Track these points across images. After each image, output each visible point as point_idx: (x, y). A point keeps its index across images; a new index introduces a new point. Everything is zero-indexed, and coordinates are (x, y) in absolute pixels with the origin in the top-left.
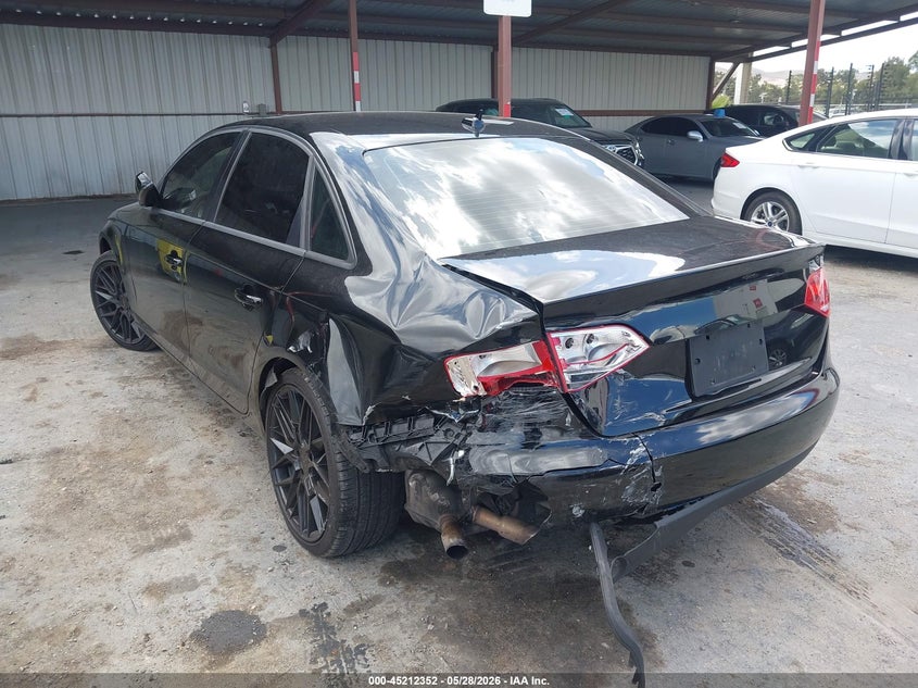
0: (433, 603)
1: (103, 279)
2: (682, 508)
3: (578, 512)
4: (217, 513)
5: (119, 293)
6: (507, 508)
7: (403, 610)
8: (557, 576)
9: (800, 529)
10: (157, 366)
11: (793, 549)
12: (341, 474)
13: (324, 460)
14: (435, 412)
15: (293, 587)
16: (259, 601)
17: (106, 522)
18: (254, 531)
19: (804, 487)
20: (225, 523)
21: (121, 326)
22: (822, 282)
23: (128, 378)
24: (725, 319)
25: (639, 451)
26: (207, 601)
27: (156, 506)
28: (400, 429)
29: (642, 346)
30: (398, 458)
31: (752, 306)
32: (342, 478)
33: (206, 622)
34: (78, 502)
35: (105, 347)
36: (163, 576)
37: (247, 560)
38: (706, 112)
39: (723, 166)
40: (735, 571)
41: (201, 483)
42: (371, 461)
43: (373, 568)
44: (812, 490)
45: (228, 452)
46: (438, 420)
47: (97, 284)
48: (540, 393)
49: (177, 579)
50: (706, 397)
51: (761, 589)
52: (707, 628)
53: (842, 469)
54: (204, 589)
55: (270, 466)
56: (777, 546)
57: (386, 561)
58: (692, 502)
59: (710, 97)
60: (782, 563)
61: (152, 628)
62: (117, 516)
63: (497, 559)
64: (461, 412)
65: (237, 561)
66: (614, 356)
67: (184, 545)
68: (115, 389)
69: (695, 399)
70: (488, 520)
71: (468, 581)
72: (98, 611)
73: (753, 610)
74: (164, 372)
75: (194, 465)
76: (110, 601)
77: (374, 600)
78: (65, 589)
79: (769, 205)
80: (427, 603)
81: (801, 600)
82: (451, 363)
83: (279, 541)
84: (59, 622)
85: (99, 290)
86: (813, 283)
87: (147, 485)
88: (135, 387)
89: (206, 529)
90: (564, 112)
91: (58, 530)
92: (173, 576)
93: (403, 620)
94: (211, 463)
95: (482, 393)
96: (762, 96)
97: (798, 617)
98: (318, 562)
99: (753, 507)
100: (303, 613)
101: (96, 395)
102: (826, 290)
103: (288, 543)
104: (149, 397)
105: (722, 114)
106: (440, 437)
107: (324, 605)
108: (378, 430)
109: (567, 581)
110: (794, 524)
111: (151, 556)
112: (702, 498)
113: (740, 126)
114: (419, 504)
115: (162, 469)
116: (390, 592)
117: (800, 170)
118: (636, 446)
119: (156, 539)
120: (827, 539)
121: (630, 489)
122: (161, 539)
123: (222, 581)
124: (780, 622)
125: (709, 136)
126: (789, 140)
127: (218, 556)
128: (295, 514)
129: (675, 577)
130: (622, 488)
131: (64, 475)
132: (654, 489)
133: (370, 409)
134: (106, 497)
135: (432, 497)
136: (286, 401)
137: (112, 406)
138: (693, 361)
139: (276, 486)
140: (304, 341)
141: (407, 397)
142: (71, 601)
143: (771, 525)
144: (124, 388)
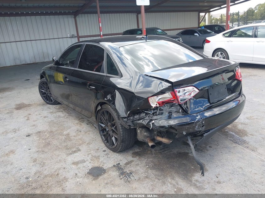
0: (147, 161)
1: (42, 86)
2: (209, 131)
3: (184, 133)
4: (86, 144)
5: (47, 90)
6: (164, 135)
7: (139, 163)
8: (177, 152)
9: (238, 137)
10: (59, 108)
11: (237, 141)
12: (121, 130)
13: (116, 127)
14: (146, 112)
15: (110, 160)
16: (102, 164)
17: (57, 148)
18: (97, 148)
19: (238, 126)
20: (88, 146)
21: (48, 98)
22: (239, 72)
23: (52, 112)
24: (215, 84)
25: (199, 117)
26: (89, 165)
27: (69, 144)
28: (137, 117)
29: (197, 91)
30: (137, 124)
31: (222, 80)
32: (121, 131)
33: (90, 170)
34: (49, 144)
35: (44, 104)
36: (76, 160)
37: (96, 155)
38: (198, 28)
39: (206, 43)
40: (223, 148)
41: (79, 137)
42: (129, 126)
43: (129, 154)
44: (240, 127)
45: (84, 129)
46: (146, 114)
47: (40, 87)
48: (173, 105)
49: (80, 160)
50: (213, 103)
51: (230, 151)
52: (217, 162)
53: (247, 121)
54: (87, 162)
55: (99, 130)
56: (233, 141)
57: (132, 152)
58: (212, 129)
59: (199, 23)
60: (234, 145)
61: (77, 172)
62: (60, 147)
63: (161, 149)
64: (152, 111)
65: (94, 155)
66: (190, 94)
67: (79, 152)
68: (50, 115)
69: (211, 104)
70: (159, 139)
71: (154, 155)
72: (62, 169)
73: (228, 156)
74: (62, 110)
75: (77, 133)
76: (64, 167)
77: (132, 161)
78: (51, 165)
79: (220, 53)
80: (146, 161)
81: (240, 153)
82: (150, 99)
83: (104, 149)
84: (53, 173)
85: (41, 89)
86: (237, 73)
87: (66, 139)
88: (55, 114)
89: (84, 148)
90: (159, 31)
91: (46, 151)
92: (79, 160)
93: (140, 165)
94: (81, 132)
95: (158, 106)
96: (213, 21)
97: (240, 157)
98: (115, 153)
99: (225, 132)
100: (114, 166)
101: (45, 117)
102: (240, 74)
103: (106, 150)
104: (59, 117)
105: (203, 28)
106: (147, 118)
107: (119, 164)
108: (131, 118)
109: (180, 153)
110: (237, 136)
111: (72, 156)
112: (214, 128)
113: (209, 31)
114: (141, 136)
115: (68, 134)
116: (135, 159)
117: (227, 42)
118: (198, 116)
119: (72, 151)
120: (245, 138)
121: (197, 127)
122: (73, 151)
123: (91, 160)
124: (236, 159)
125: (200, 34)
126: (224, 34)
127: (89, 154)
128: (108, 142)
129: (207, 150)
130: (195, 127)
131: (43, 138)
132: (203, 127)
133: (129, 112)
134: (55, 142)
135: (145, 134)
136: (103, 113)
137: (50, 120)
138: (209, 94)
139: (101, 135)
140: (109, 97)
141: (139, 109)
142: (54, 167)
143: (230, 136)
144: (52, 115)
